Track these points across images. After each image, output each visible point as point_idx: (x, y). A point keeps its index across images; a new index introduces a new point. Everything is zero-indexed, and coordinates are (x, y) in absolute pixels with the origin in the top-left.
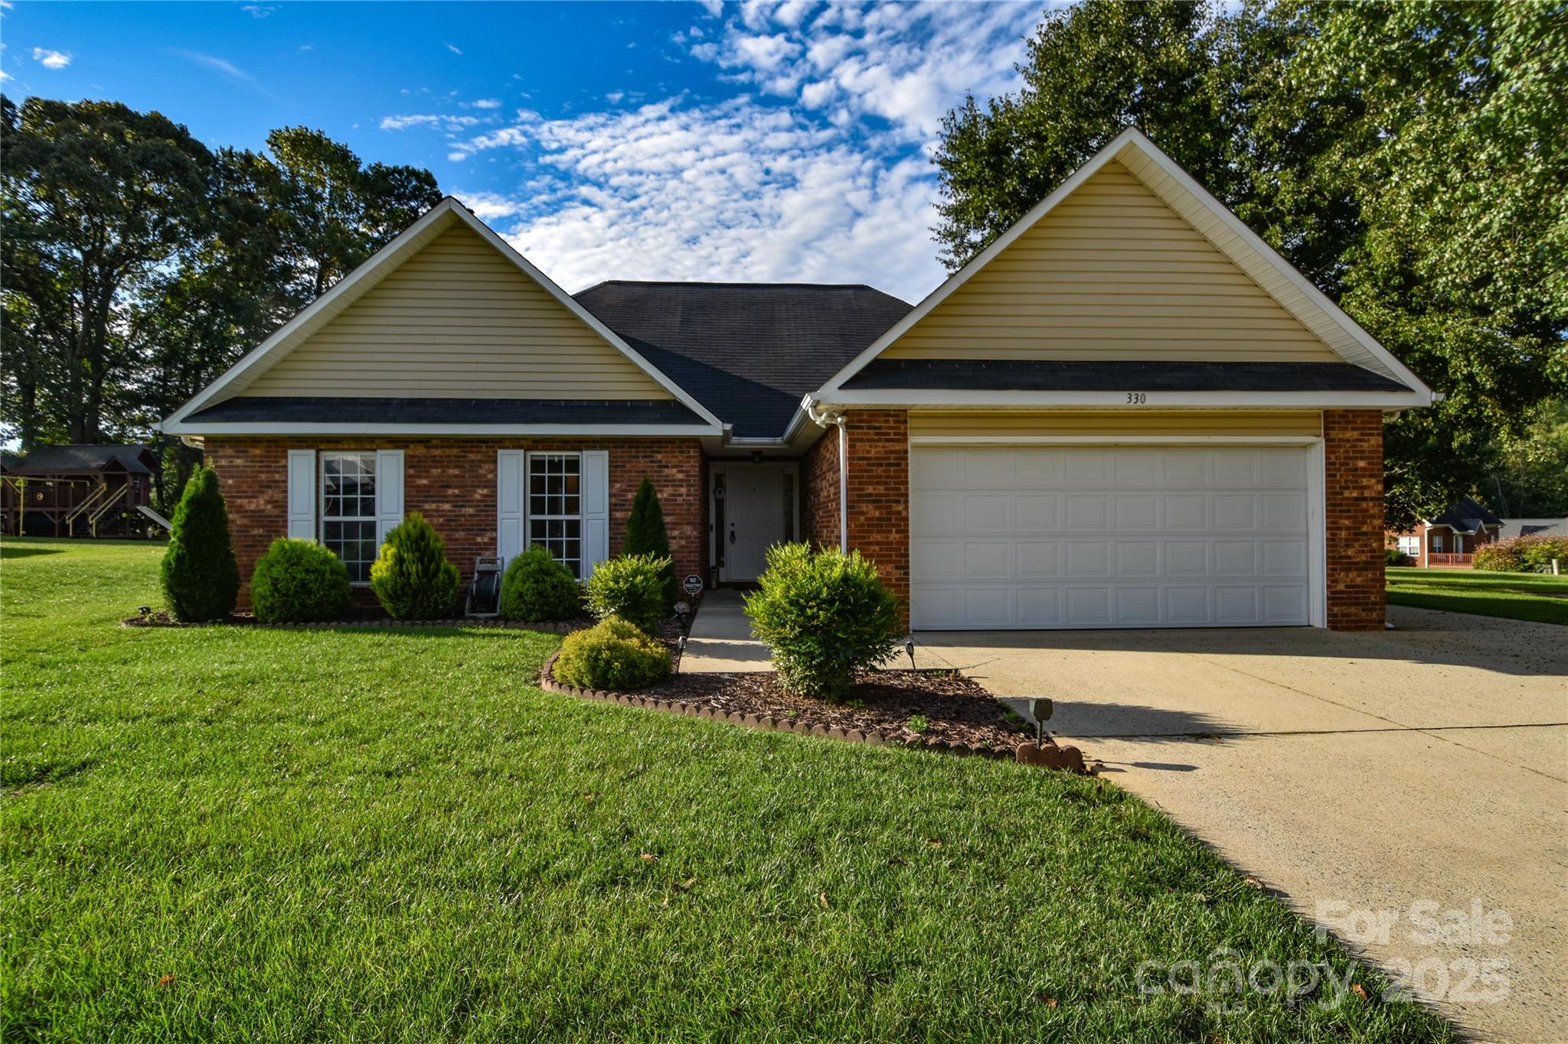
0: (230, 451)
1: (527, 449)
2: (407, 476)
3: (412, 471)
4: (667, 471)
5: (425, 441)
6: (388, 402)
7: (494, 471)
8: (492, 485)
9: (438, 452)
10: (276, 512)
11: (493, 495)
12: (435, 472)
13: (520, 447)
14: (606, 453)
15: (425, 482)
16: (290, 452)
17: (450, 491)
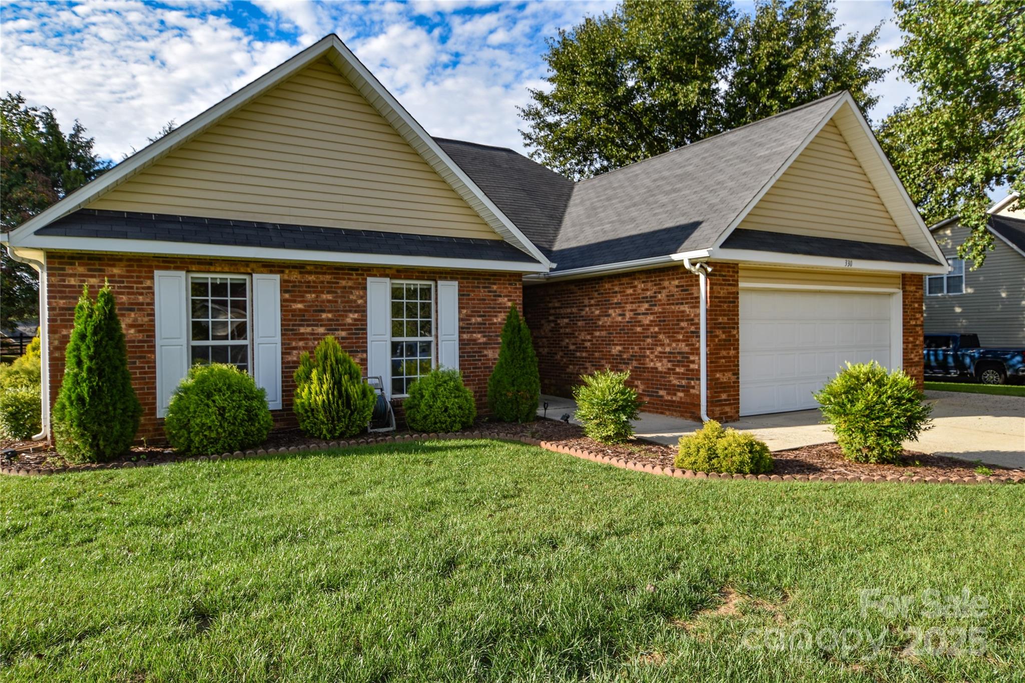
0: (81, 270)
1: (393, 277)
2: (283, 301)
3: (287, 296)
4: (500, 300)
5: (300, 266)
6: (261, 226)
7: (364, 297)
8: (362, 310)
9: (312, 278)
10: (140, 336)
11: (363, 320)
12: (310, 297)
13: (386, 276)
14: (456, 283)
15: (300, 306)
16: (157, 273)
17: (324, 316)
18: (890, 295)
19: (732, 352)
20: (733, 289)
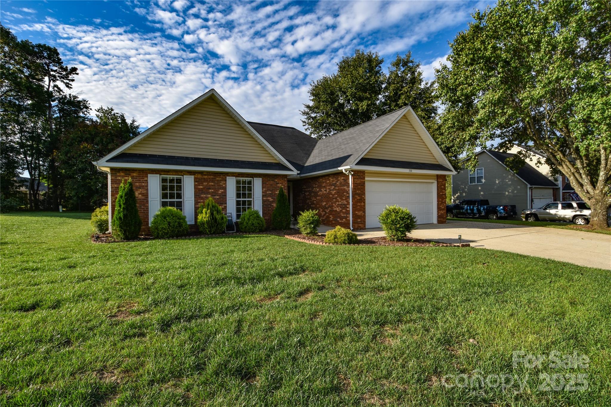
0: (122, 174)
1: (236, 177)
2: (195, 185)
3: (196, 183)
4: (278, 185)
5: (201, 173)
6: (187, 158)
7: (226, 184)
8: (225, 189)
9: (206, 177)
10: (143, 198)
11: (225, 192)
12: (205, 184)
13: (234, 176)
14: (261, 179)
15: (201, 187)
16: (149, 175)
17: (210, 191)
18: (432, 183)
19: (362, 204)
20: (363, 180)
